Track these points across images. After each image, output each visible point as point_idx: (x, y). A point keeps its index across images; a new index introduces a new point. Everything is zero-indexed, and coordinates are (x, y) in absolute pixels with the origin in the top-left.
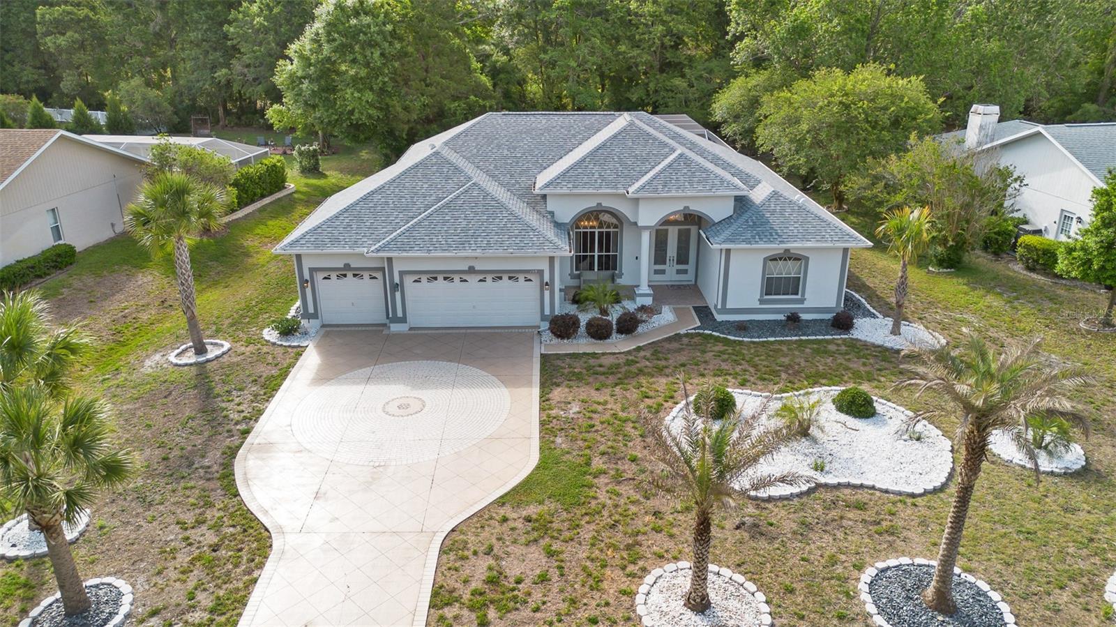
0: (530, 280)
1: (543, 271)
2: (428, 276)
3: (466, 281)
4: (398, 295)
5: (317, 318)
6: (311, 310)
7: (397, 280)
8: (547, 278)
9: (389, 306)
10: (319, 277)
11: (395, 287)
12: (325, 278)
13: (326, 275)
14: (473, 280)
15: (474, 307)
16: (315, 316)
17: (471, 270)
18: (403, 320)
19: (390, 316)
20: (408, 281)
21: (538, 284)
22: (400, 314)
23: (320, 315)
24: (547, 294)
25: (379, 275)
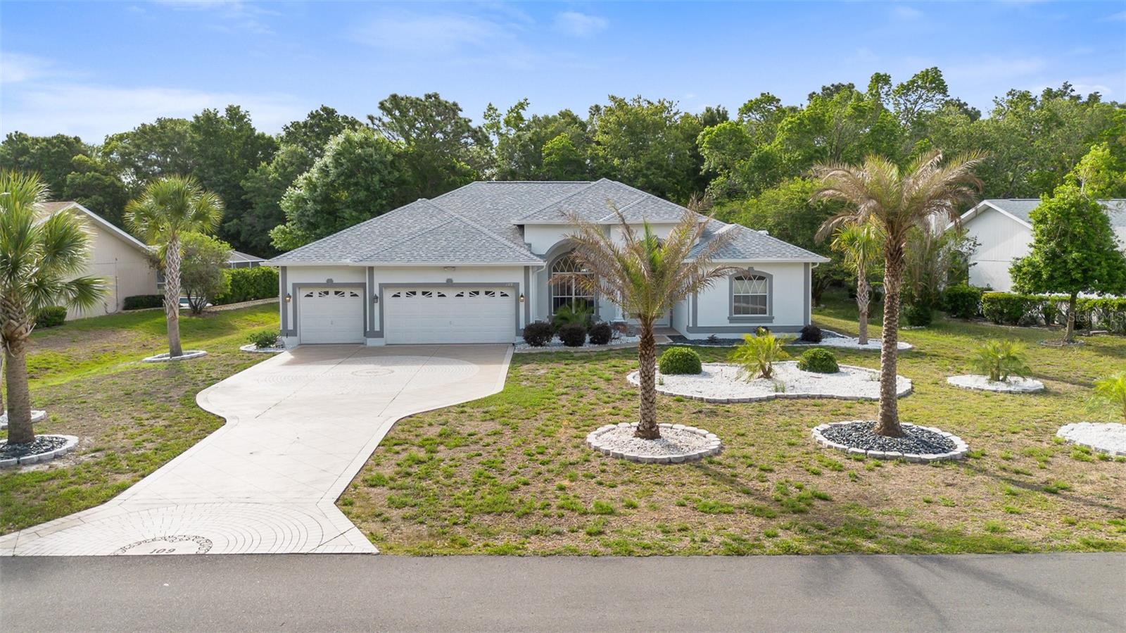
0: (506, 295)
1: (518, 284)
2: (408, 290)
3: (443, 296)
4: (377, 306)
5: (295, 335)
6: (290, 327)
7: (377, 292)
8: (522, 291)
9: (367, 318)
10: (302, 294)
11: (374, 299)
12: (308, 296)
13: (308, 293)
14: (451, 294)
15: (450, 323)
16: (294, 333)
17: (449, 284)
18: (380, 334)
19: (368, 330)
20: (388, 295)
21: (514, 298)
22: (377, 328)
23: (298, 335)
24: (522, 305)
25: (359, 292)
